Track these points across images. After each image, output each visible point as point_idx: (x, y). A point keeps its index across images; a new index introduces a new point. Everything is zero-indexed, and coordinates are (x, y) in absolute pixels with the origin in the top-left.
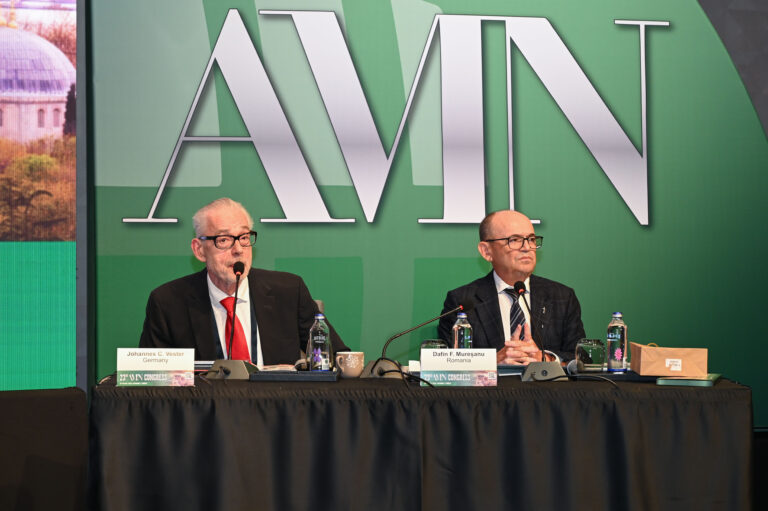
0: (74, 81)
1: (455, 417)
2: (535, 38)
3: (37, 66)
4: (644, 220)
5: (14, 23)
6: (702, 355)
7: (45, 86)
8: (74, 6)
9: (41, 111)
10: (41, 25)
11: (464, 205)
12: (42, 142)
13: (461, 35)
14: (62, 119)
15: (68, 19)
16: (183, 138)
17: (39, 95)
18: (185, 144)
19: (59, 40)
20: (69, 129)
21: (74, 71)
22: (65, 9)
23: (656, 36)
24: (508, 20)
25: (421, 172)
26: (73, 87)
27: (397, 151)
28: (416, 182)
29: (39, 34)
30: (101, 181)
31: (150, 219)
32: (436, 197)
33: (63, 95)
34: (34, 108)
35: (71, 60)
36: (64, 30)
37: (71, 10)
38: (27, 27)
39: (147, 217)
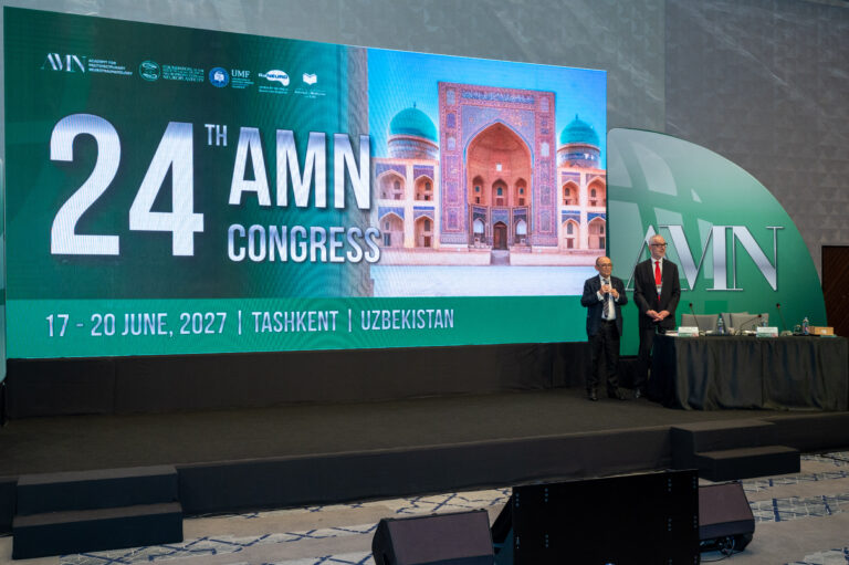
1: (770, 347)
2: (741, 232)
4: (775, 289)
6: (832, 329)
11: (720, 284)
13: (719, 232)
23: (779, 232)
24: (734, 228)
25: (707, 276)
27: (700, 268)
28: (706, 277)
32: (711, 282)
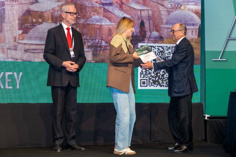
0: (200, 24)
3: (191, 20)
5: (186, 9)
7: (193, 25)
8: (200, 4)
9: (192, 31)
10: (192, 9)
12: (192, 39)
14: (197, 34)
15: (199, 8)
16: (228, 38)
17: (192, 27)
18: (228, 40)
19: (196, 13)
20: (199, 36)
21: (200, 21)
22: (199, 5)
26: (200, 25)
29: (192, 12)
30: (207, 49)
31: (219, 59)
33: (198, 27)
34: (191, 31)
35: (200, 18)
36: (198, 10)
37: (200, 5)
38: (189, 9)
39: (218, 59)
